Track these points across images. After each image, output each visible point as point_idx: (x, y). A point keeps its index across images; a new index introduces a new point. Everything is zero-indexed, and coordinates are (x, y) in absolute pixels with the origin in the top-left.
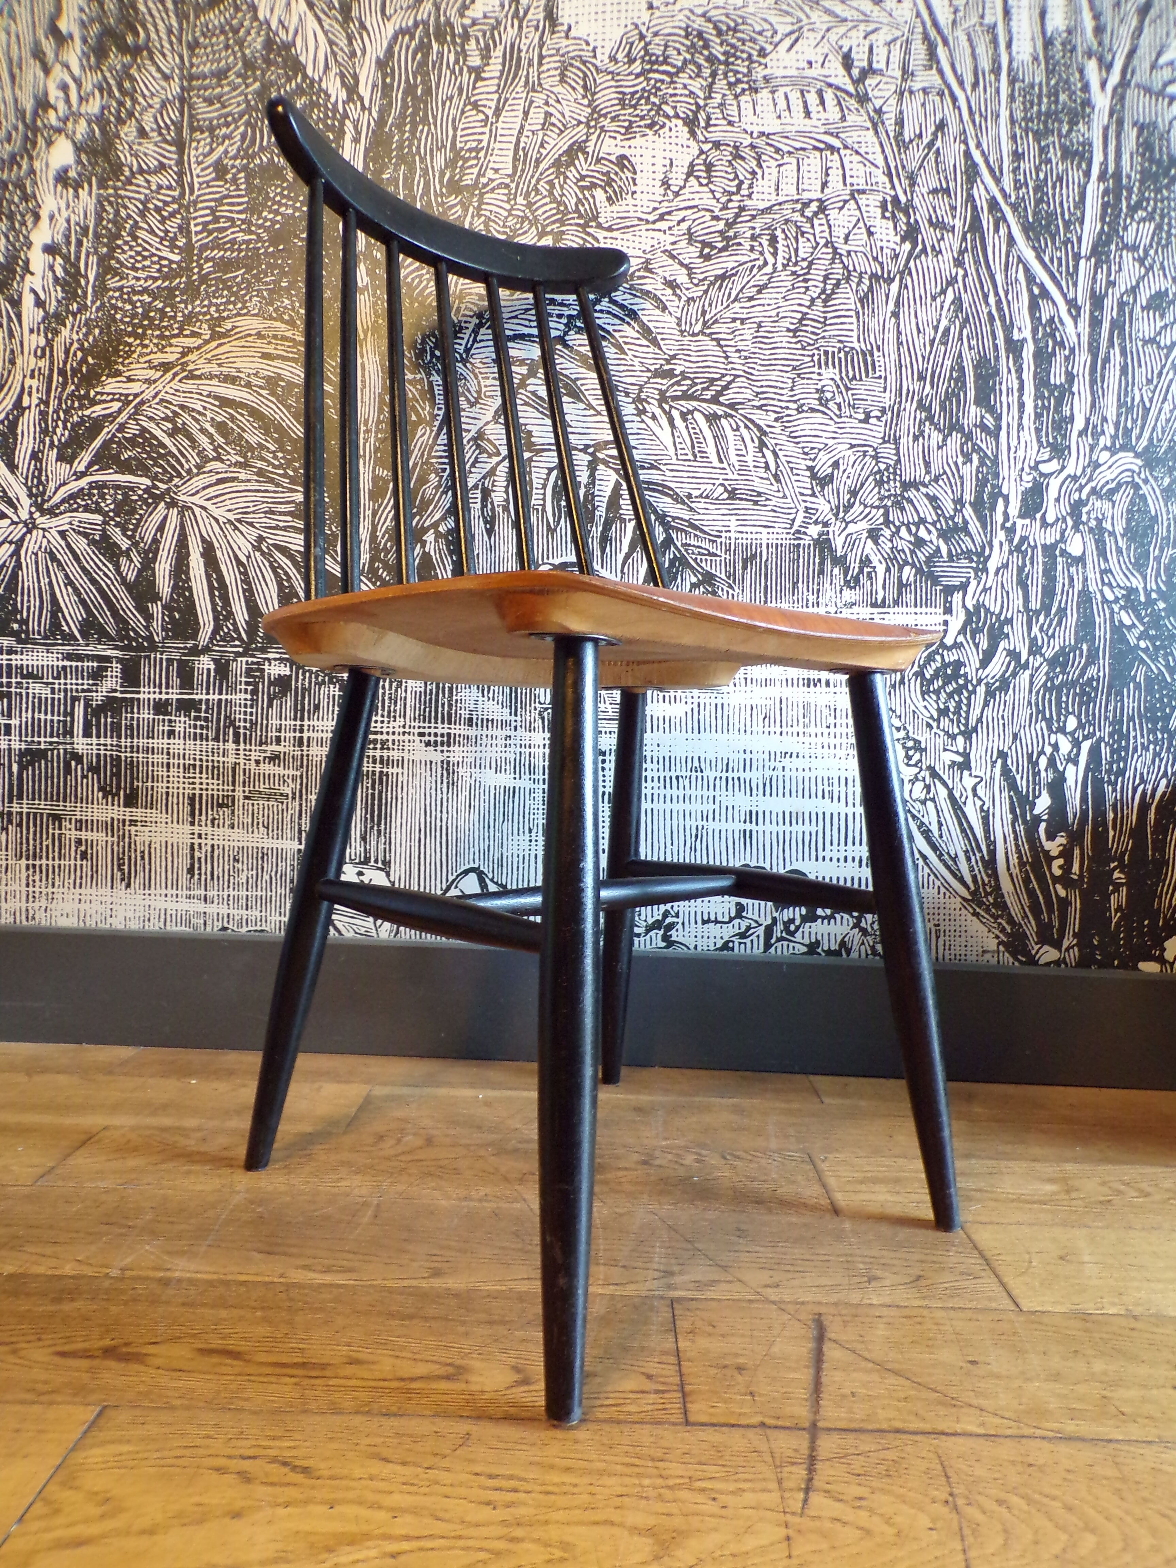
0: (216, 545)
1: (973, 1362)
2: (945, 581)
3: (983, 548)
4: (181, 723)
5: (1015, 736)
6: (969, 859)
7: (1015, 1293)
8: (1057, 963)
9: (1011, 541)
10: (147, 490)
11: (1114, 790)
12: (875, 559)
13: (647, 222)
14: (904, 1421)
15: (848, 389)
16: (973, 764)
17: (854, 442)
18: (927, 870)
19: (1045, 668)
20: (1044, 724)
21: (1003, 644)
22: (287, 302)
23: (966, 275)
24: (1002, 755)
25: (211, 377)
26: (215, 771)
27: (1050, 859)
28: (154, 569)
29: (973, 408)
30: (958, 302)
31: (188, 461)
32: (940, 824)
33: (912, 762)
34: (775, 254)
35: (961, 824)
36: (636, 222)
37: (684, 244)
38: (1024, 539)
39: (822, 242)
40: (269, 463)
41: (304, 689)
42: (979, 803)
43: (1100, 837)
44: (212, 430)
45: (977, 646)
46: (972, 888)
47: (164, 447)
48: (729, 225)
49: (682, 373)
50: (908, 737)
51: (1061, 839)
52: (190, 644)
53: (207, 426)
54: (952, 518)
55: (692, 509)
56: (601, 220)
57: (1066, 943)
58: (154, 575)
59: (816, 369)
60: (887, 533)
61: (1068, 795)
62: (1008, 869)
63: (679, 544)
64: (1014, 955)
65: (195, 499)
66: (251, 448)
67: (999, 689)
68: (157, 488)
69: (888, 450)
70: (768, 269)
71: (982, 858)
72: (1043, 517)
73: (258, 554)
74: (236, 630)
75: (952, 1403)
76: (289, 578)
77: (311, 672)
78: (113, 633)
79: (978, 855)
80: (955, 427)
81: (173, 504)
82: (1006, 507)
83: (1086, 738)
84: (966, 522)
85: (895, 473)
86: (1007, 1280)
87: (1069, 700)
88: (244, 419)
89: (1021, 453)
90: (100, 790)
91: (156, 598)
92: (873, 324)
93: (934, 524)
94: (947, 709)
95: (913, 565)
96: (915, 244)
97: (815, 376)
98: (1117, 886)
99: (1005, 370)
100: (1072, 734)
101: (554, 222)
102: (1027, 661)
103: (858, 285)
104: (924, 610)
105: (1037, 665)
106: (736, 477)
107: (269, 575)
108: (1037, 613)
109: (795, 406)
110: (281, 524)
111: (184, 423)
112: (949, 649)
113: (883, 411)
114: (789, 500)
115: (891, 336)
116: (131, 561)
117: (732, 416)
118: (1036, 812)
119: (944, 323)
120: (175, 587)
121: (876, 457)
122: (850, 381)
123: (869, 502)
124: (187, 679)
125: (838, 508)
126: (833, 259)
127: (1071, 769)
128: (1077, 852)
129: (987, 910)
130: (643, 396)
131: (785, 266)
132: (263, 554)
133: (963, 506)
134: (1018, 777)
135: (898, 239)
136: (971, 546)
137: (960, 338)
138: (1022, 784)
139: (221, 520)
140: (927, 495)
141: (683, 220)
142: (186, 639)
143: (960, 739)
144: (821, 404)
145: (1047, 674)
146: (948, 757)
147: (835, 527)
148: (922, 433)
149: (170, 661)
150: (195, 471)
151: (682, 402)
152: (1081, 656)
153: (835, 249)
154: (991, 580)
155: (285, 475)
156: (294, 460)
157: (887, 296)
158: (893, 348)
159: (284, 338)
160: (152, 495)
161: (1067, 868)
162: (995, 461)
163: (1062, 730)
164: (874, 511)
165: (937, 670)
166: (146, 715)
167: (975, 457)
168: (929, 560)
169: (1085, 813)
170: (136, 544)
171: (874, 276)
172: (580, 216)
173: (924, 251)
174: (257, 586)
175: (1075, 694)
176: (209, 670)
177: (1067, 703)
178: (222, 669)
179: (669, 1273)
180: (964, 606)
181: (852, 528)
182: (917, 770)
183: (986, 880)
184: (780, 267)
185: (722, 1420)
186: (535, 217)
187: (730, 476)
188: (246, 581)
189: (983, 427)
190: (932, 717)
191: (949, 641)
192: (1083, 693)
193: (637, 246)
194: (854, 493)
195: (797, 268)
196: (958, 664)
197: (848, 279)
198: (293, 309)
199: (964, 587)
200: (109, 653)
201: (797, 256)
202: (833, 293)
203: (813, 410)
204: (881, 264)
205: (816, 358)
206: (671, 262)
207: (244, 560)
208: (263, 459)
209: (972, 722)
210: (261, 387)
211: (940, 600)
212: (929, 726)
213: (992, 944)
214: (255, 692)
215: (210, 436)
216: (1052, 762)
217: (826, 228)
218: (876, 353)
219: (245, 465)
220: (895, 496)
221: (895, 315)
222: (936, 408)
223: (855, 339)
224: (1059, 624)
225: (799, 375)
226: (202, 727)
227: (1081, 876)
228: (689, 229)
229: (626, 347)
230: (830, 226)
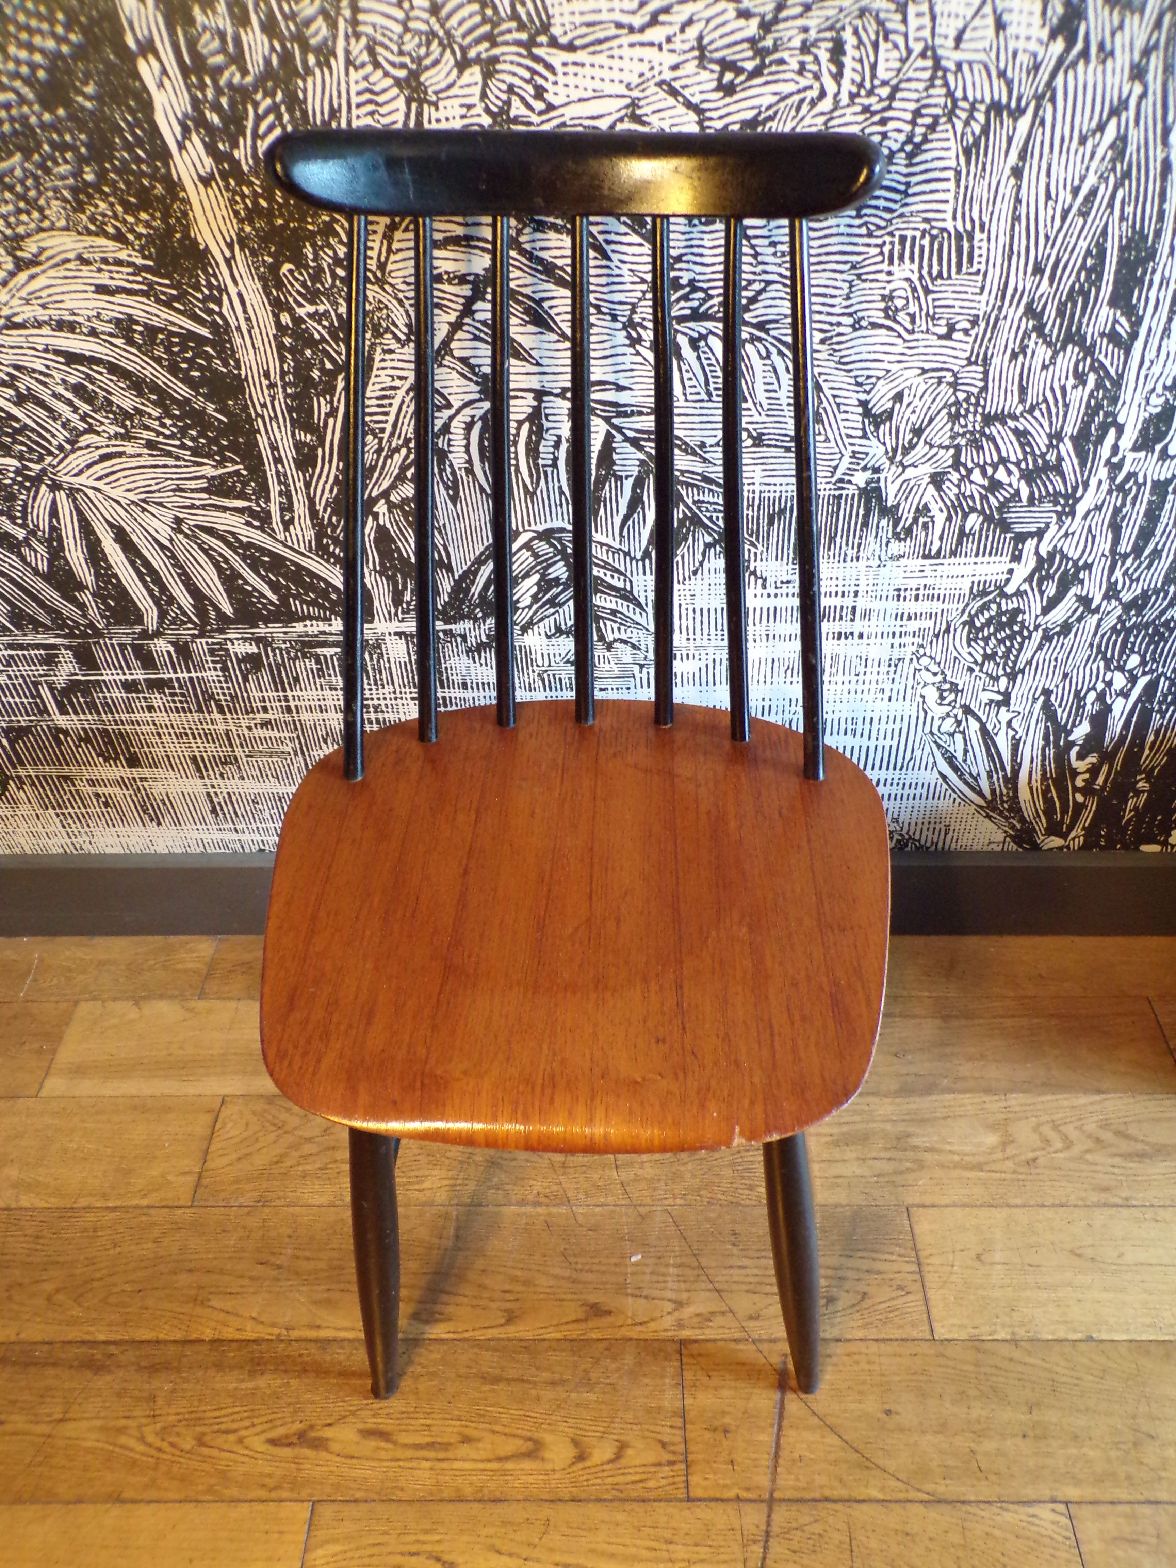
0: (128, 529)
1: (888, 1412)
2: (1018, 528)
3: (1075, 489)
4: (157, 699)
5: (1065, 676)
6: (990, 776)
7: (934, 1312)
8: (1060, 848)
9: (1112, 479)
10: (18, 472)
11: (1163, 717)
12: (934, 508)
13: (631, 29)
14: (832, 1488)
15: (927, 291)
16: (1012, 701)
17: (927, 366)
18: (945, 786)
19: (1119, 611)
20: (1102, 664)
21: (1074, 590)
22: (103, 206)
23: (1144, 95)
24: (1047, 692)
25: (39, 325)
26: (208, 736)
27: (1074, 773)
28: (65, 558)
29: (1105, 309)
30: (1120, 145)
31: (53, 436)
32: (966, 751)
33: (946, 702)
34: (838, 77)
35: (988, 750)
36: (613, 31)
37: (691, 67)
38: (1131, 475)
39: (918, 47)
40: (159, 434)
41: (277, 664)
42: (1011, 733)
43: (1133, 757)
44: (69, 395)
45: (1042, 593)
46: (989, 797)
47: (17, 420)
48: (766, 27)
49: (691, 282)
50: (945, 681)
51: (1092, 759)
52: (138, 629)
53: (60, 390)
54: (1043, 456)
55: (705, 460)
56: (556, 31)
57: (1073, 834)
58: (67, 563)
59: (885, 267)
60: (955, 477)
61: (1110, 723)
62: (1030, 782)
63: (690, 502)
64: (1019, 845)
65: (82, 479)
66: (127, 415)
67: (1058, 634)
68: (30, 469)
69: (972, 376)
70: (826, 105)
71: (1005, 776)
72: (1165, 450)
73: (181, 537)
74: (184, 613)
75: (866, 1464)
76: (226, 561)
77: (281, 649)
78: (49, 623)
79: (1001, 774)
80: (1074, 337)
81: (55, 486)
82: (1118, 438)
83: (1144, 674)
84: (1060, 459)
85: (977, 404)
86: (931, 1294)
87: (1138, 640)
88: (104, 378)
89: (1156, 369)
90: (98, 755)
91: (81, 587)
92: (981, 190)
93: (1018, 464)
94: (996, 653)
95: (982, 512)
96: (1071, 42)
97: (882, 277)
98: (1138, 793)
99: (1166, 250)
100: (1131, 672)
101: (478, 41)
102: (1099, 607)
103: (967, 123)
104: (987, 558)
105: (1109, 608)
106: (764, 419)
107: (202, 558)
108: (1125, 556)
109: (850, 321)
110: (198, 503)
111: (28, 389)
112: (1008, 597)
113: (974, 322)
114: (833, 444)
115: (1005, 207)
116: (36, 551)
117: (760, 339)
118: (1071, 738)
119: (1091, 180)
120: (97, 575)
121: (954, 385)
122: (933, 280)
123: (937, 441)
124: (147, 660)
125: (895, 450)
126: (932, 78)
127: (1121, 701)
128: (1105, 768)
129: (1001, 813)
130: (637, 318)
131: (853, 96)
132: (186, 536)
133: (1060, 439)
134: (1059, 711)
135: (1045, 34)
136: (1060, 487)
137: (1111, 205)
138: (1062, 716)
139: (123, 501)
140: (1016, 431)
141: (690, 22)
142: (132, 624)
143: (1003, 681)
144: (887, 317)
145: (1119, 617)
146: (985, 697)
147: (889, 473)
148: (1023, 349)
149: (122, 646)
150: (68, 447)
151: (691, 324)
152: (1164, 598)
153: (937, 59)
154: (1076, 525)
155: (183, 446)
156: (188, 427)
157: (1010, 140)
158: (1004, 226)
159: (119, 263)
160: (27, 478)
161: (1090, 782)
162: (1117, 383)
163: (1121, 669)
164: (942, 452)
165: (992, 618)
166: (118, 694)
167: (1092, 378)
168: (1003, 506)
169: (1122, 738)
170: (33, 533)
171: (996, 107)
172: (521, 27)
173: (1085, 54)
174: (191, 570)
175: (1147, 634)
176: (168, 652)
177: (1134, 644)
178: (183, 651)
179: (679, 1304)
180: (1037, 553)
181: (910, 473)
182: (949, 708)
183: (1005, 791)
184: (844, 99)
185: (711, 1493)
186: (448, 33)
187: (757, 418)
188: (177, 565)
189: (1113, 337)
190: (976, 662)
191: (1010, 589)
192: (1156, 632)
193: (616, 75)
194: (918, 432)
195: (873, 100)
196: (1018, 611)
197: (951, 115)
198: (116, 217)
199: (1040, 534)
200: (52, 641)
201: (874, 76)
202: (925, 140)
203: (874, 325)
204: (1009, 84)
205: (886, 249)
206: (671, 101)
207: (167, 543)
208: (147, 428)
209: (1021, 664)
210: (111, 335)
211: (1009, 548)
212: (971, 670)
213: (1000, 837)
214: (225, 669)
215: (70, 403)
216: (1101, 697)
217: (926, 20)
218: (978, 235)
219: (127, 437)
220: (972, 433)
221: (1017, 172)
222: (1051, 313)
223: (949, 216)
224: (1149, 567)
225: (859, 276)
226: (181, 702)
227: (1103, 788)
228: (700, 38)
229: (608, 248)
230: (933, 19)
